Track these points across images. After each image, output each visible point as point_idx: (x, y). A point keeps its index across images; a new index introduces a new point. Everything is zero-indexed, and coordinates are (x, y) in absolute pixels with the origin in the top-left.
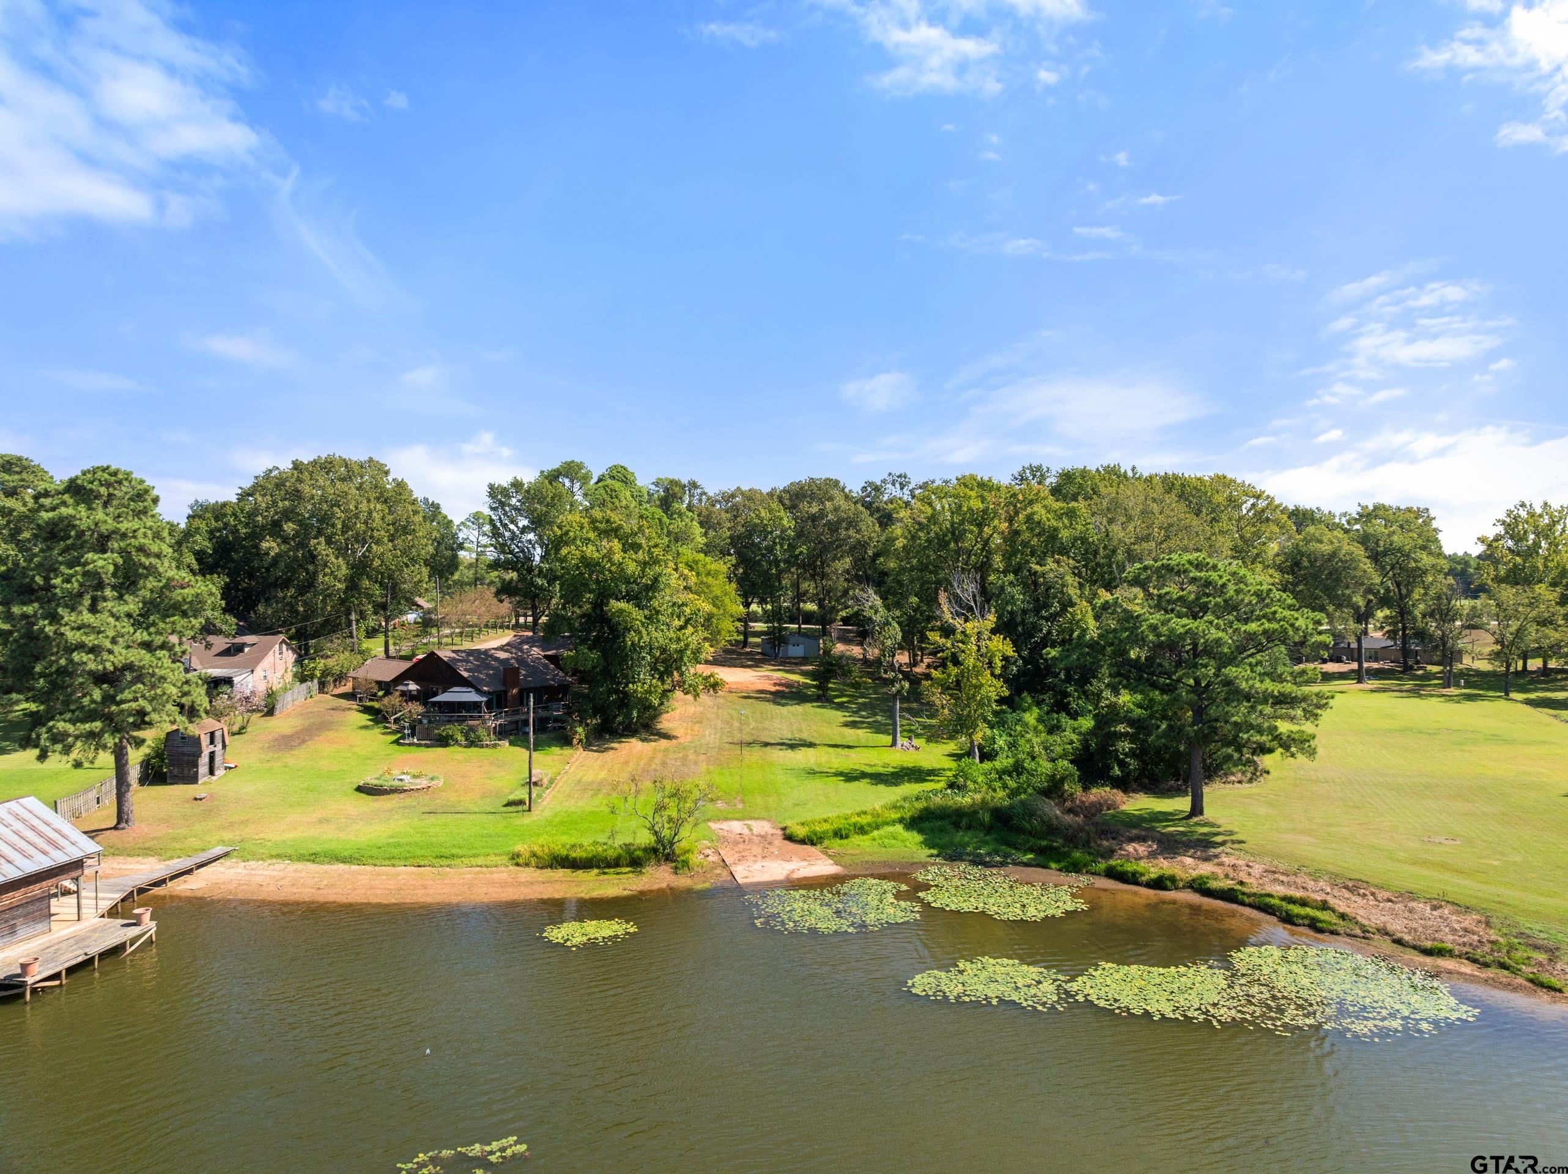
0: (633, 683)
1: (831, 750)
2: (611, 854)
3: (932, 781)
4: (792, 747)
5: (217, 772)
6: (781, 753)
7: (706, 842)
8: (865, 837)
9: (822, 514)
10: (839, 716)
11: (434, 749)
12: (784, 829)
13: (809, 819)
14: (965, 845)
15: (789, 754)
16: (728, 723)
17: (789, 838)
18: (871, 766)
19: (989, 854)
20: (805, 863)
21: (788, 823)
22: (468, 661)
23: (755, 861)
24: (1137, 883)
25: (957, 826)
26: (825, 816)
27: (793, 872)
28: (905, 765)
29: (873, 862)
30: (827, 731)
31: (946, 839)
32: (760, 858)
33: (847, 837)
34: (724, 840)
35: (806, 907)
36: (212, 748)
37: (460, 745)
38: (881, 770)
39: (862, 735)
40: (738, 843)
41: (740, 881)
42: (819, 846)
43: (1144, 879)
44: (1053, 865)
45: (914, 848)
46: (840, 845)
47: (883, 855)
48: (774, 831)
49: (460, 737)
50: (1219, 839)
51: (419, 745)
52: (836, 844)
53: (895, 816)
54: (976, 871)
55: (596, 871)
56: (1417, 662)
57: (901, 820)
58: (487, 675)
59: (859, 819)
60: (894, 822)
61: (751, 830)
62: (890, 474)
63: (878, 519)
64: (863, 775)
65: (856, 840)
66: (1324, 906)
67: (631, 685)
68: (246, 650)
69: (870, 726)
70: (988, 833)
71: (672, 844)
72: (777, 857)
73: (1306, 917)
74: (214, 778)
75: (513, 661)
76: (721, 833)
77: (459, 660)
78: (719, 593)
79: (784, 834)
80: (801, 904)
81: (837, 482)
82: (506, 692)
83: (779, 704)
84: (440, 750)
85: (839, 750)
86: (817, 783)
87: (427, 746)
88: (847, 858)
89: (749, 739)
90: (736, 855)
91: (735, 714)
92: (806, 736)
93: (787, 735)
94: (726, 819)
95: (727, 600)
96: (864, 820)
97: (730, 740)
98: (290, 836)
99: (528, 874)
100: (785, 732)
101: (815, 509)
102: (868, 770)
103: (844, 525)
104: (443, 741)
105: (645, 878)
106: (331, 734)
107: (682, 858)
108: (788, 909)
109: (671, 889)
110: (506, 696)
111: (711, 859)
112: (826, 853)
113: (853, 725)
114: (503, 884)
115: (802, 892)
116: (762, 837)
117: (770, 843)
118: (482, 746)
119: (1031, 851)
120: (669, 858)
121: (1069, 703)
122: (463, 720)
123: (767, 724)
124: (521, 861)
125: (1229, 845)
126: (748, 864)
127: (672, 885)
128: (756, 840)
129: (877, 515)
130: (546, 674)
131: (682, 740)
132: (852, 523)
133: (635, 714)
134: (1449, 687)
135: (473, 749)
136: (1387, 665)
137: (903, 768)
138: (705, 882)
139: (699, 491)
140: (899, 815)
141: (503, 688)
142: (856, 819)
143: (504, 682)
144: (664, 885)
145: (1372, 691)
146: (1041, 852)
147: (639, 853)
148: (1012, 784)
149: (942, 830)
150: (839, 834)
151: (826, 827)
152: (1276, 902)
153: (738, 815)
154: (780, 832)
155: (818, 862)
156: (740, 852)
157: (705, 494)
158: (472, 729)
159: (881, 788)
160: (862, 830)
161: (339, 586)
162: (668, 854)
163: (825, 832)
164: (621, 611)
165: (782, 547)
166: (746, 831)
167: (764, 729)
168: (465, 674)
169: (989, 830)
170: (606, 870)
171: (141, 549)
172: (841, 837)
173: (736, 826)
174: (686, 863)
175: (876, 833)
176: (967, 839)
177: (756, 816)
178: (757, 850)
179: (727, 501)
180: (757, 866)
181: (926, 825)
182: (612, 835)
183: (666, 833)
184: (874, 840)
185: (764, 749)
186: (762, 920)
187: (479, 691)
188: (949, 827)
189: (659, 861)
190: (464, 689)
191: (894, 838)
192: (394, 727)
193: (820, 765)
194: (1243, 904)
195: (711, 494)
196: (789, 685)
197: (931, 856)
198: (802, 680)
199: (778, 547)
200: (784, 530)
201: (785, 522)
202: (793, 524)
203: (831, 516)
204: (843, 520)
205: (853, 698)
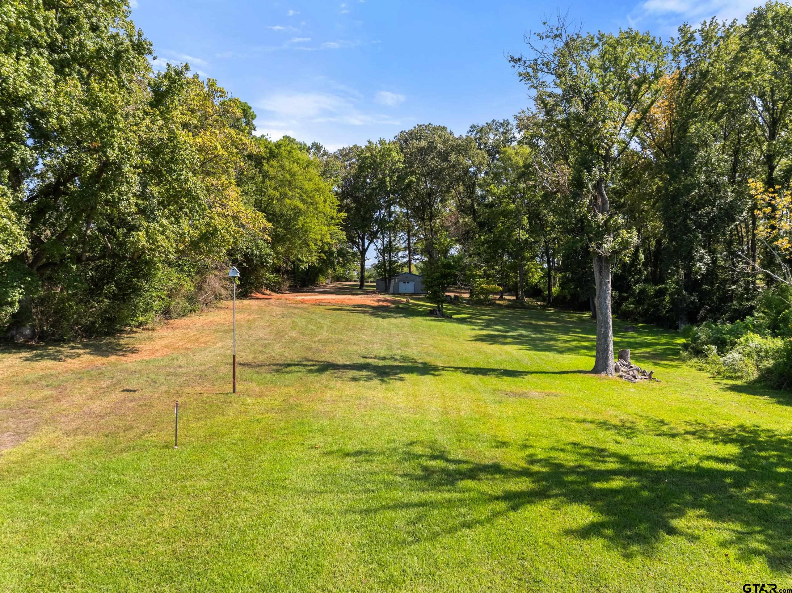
1: (473, 380)
4: (384, 372)
15: (373, 388)
83: (378, 316)
85: (493, 381)
100: (376, 347)
103: (454, 154)
113: (491, 339)
139: (321, 151)
157: (326, 153)
165: (391, 177)
195: (331, 152)
196: (393, 302)
198: (411, 301)
199: (388, 179)
200: (394, 164)
201: (394, 154)
202: (402, 158)
203: (440, 146)
204: (453, 148)
205: (474, 316)
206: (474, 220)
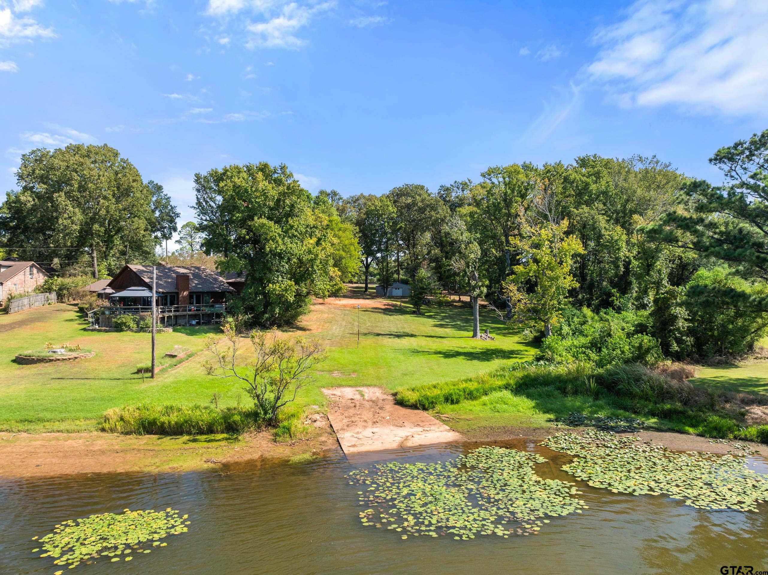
0: (274, 283)
1: (428, 339)
2: (206, 417)
3: (516, 358)
4: (398, 336)
6: (390, 340)
7: (316, 408)
8: (475, 402)
9: (414, 204)
10: (431, 322)
11: (110, 333)
12: (395, 395)
13: (419, 386)
14: (580, 410)
15: (396, 340)
16: (350, 323)
17: (401, 403)
18: (461, 348)
19: (610, 418)
20: (420, 429)
21: (399, 389)
22: (152, 273)
23: (365, 427)
25: (564, 392)
26: (434, 383)
27: (407, 438)
28: (489, 348)
29: (492, 428)
30: (422, 328)
31: (557, 404)
32: (370, 424)
33: (458, 402)
34: (335, 405)
35: (428, 489)
37: (132, 331)
38: (472, 351)
39: (449, 331)
40: (349, 408)
41: (348, 450)
42: (430, 411)
45: (529, 413)
46: (452, 410)
47: (498, 420)
48: (385, 397)
49: (132, 325)
51: (99, 331)
52: (448, 409)
53: (500, 382)
54: (608, 437)
55: (186, 438)
57: (506, 387)
58: (166, 282)
59: (467, 385)
60: (500, 388)
61: (362, 395)
62: (456, 182)
63: (450, 206)
64: (458, 354)
65: (466, 405)
67: (271, 285)
68: (2, 270)
69: (454, 327)
70: (596, 398)
71: (274, 408)
72: (388, 422)
76: (333, 398)
77: (145, 272)
78: (347, 242)
79: (395, 400)
80: (420, 484)
81: (422, 188)
82: (178, 294)
83: (387, 314)
84: (115, 333)
85: (434, 339)
86: (420, 359)
87: (106, 331)
88: (462, 423)
89: (366, 331)
90: (345, 421)
91: (356, 318)
92: (408, 330)
93: (394, 330)
94: (340, 386)
95: (352, 248)
96: (472, 386)
97: (351, 332)
99: (109, 441)
100: (392, 328)
101: (409, 200)
102: (461, 350)
103: (428, 209)
104: (118, 328)
105: (237, 447)
107: (286, 423)
108: (405, 491)
109: (264, 460)
110: (178, 297)
111: (318, 424)
112: (439, 418)
113: (441, 326)
115: (420, 465)
116: (373, 402)
117: (381, 408)
118: (149, 332)
119: (653, 415)
120: (272, 423)
122: (137, 311)
123: (379, 324)
124: (107, 426)
126: (358, 430)
127: (267, 455)
128: (367, 405)
129: (449, 204)
130: (214, 284)
131: (313, 332)
132: (433, 208)
133: (277, 311)
135: (142, 334)
137: (488, 350)
138: (305, 451)
139: (338, 197)
140: (504, 382)
141: (176, 291)
142: (464, 385)
143: (177, 286)
144: (256, 456)
146: (665, 415)
147: (237, 418)
149: (549, 395)
150: (449, 399)
151: (436, 392)
153: (351, 383)
154: (391, 398)
155: (433, 428)
156: (349, 417)
157: (341, 198)
158: (143, 318)
159: (475, 362)
160: (471, 396)
161: (76, 227)
162: (270, 419)
163: (437, 397)
164: (263, 225)
165: (388, 223)
166: (357, 397)
167: (377, 327)
168: (146, 280)
169: (597, 396)
170: (199, 437)
172: (452, 402)
173: (349, 392)
174: (288, 430)
175: (485, 398)
176: (578, 404)
177: (368, 383)
178: (367, 415)
179: (355, 202)
180: (368, 432)
181: (532, 390)
182: (215, 399)
183: (270, 396)
184: (485, 404)
185: (377, 337)
186: (370, 511)
189: (259, 427)
190: (139, 289)
191: (505, 403)
192: (89, 319)
193: (421, 347)
195: (345, 198)
196: (393, 305)
197: (550, 420)
198: (403, 304)
199: (386, 224)
200: (390, 214)
201: (390, 208)
202: (395, 210)
203: (420, 204)
204: (428, 206)
205: (437, 314)
206: (441, 251)
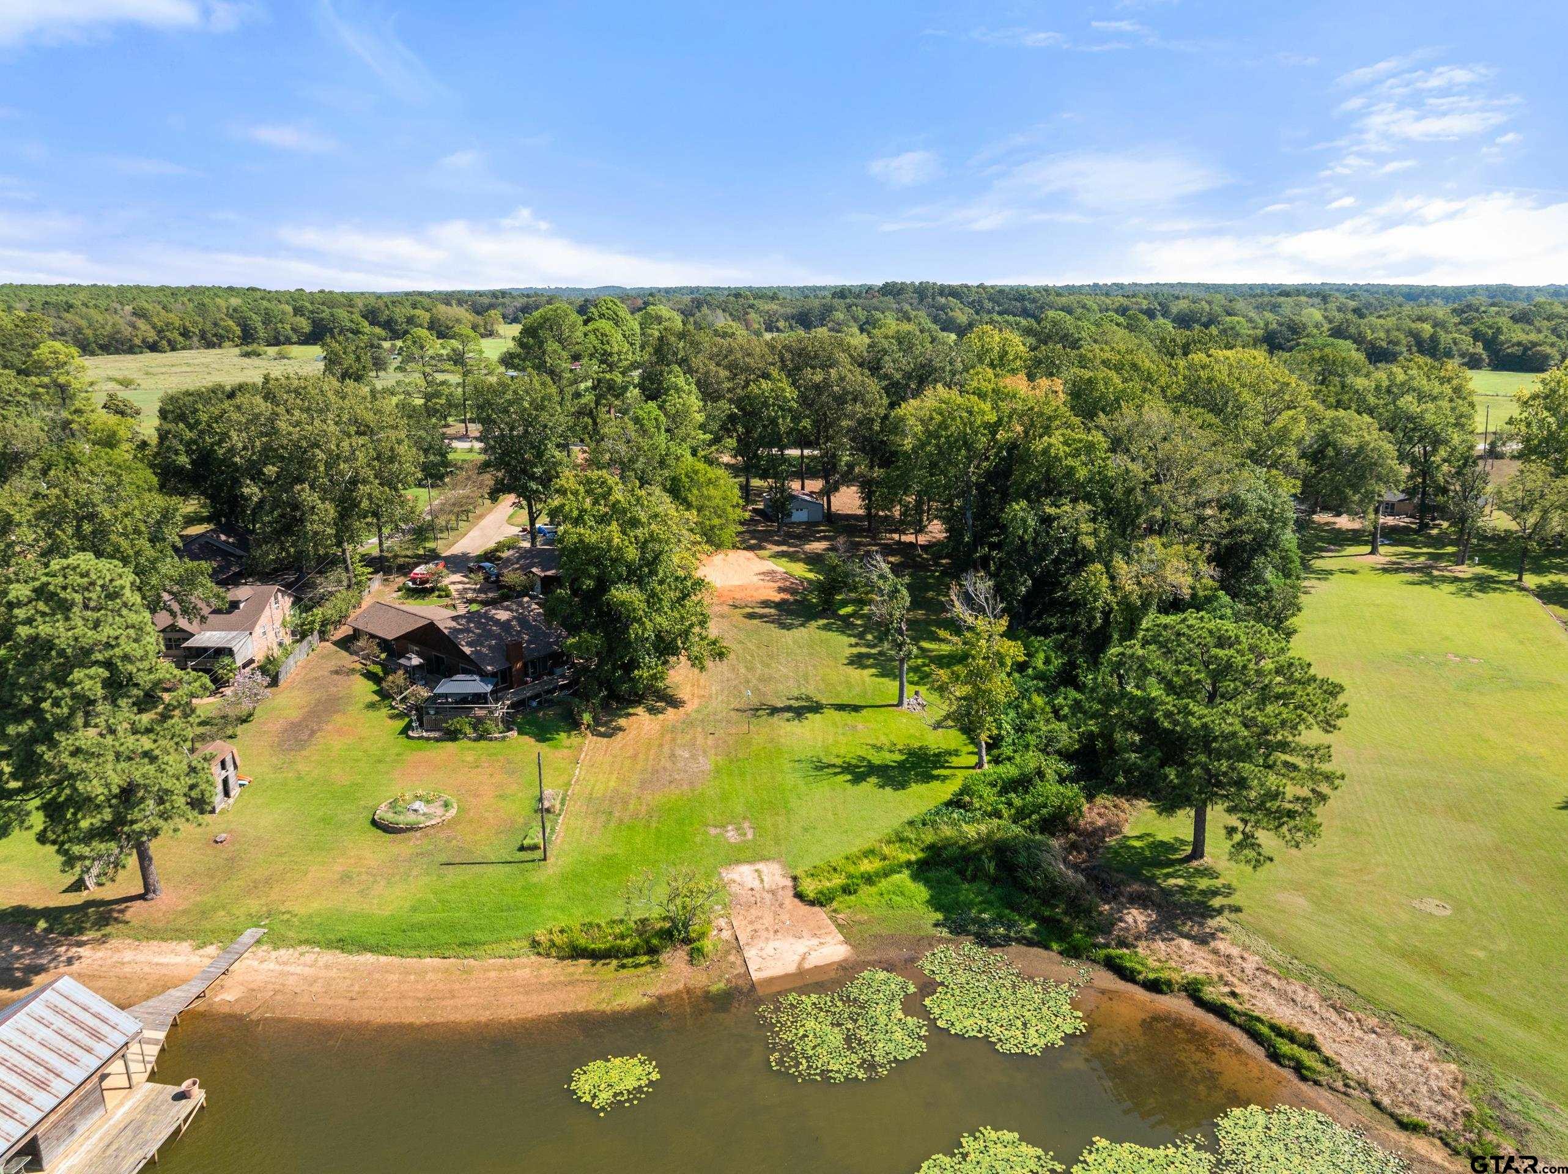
0: (639, 668)
1: (838, 716)
3: (938, 779)
4: (799, 713)
5: (232, 794)
6: (788, 727)
7: (719, 906)
8: (873, 891)
10: (845, 645)
11: (444, 744)
12: (794, 878)
13: (819, 862)
14: (970, 906)
15: (797, 727)
16: (734, 668)
17: (800, 895)
18: (877, 749)
19: (993, 922)
20: (817, 941)
21: (798, 868)
22: (468, 630)
23: (768, 939)
24: (1133, 981)
25: (963, 874)
26: (834, 858)
27: (804, 957)
28: (912, 743)
29: (881, 938)
30: (834, 675)
31: (951, 894)
32: (772, 932)
33: (855, 892)
34: (736, 900)
35: (818, 1028)
36: (224, 773)
37: (470, 739)
38: (888, 757)
39: (870, 682)
40: (750, 905)
41: (755, 976)
42: (827, 910)
43: (1141, 977)
44: (1055, 946)
45: (920, 911)
46: (850, 908)
47: (891, 923)
48: (785, 882)
49: (468, 730)
50: (1217, 902)
51: (428, 739)
52: (845, 906)
53: (902, 854)
54: (979, 952)
55: (615, 963)
56: (1433, 519)
57: (909, 864)
58: (490, 647)
59: (868, 863)
60: (901, 867)
61: (762, 880)
64: (871, 769)
65: (863, 895)
66: (1310, 1045)
68: (242, 605)
69: (877, 662)
70: (992, 886)
71: (686, 927)
72: (788, 930)
73: (1292, 1058)
74: (231, 801)
75: (514, 623)
76: (733, 888)
77: (459, 631)
79: (795, 888)
82: (510, 668)
83: (784, 627)
84: (449, 744)
85: (846, 717)
86: (825, 788)
87: (437, 740)
88: (856, 928)
89: (756, 701)
90: (749, 928)
92: (812, 689)
93: (793, 688)
94: (738, 861)
96: (872, 866)
97: (736, 703)
98: (315, 905)
99: (552, 969)
100: (791, 684)
101: (818, 378)
102: (877, 759)
103: (850, 398)
104: (452, 736)
105: (662, 973)
106: (339, 719)
107: (698, 945)
108: (801, 1032)
109: (688, 991)
110: (510, 673)
111: (724, 935)
112: (835, 923)
114: (527, 989)
115: (814, 997)
116: (773, 893)
117: (782, 905)
118: (491, 740)
119: (1034, 918)
121: (1077, 676)
122: (469, 710)
123: (773, 669)
124: (541, 950)
125: (1226, 913)
126: (760, 943)
127: (691, 983)
128: (767, 899)
129: (885, 383)
131: (688, 708)
132: (858, 397)
134: (1463, 563)
135: (483, 744)
136: (1403, 521)
137: (909, 754)
138: (719, 978)
140: (906, 854)
141: (507, 664)
142: (865, 864)
143: (508, 658)
144: (680, 986)
145: (1385, 570)
146: (1043, 920)
147: (655, 941)
148: (1018, 802)
149: (948, 882)
151: (835, 880)
152: (1265, 1030)
153: (749, 853)
154: (790, 884)
155: (828, 938)
156: (752, 923)
158: (480, 720)
159: (888, 793)
160: (870, 881)
161: (329, 531)
162: (684, 938)
163: (834, 890)
164: (623, 602)
166: (757, 883)
167: (771, 679)
168: (467, 650)
169: (993, 882)
170: (626, 962)
171: (126, 658)
172: (850, 894)
173: (748, 875)
174: (701, 952)
175: (883, 885)
176: (972, 894)
177: (766, 853)
178: (768, 918)
180: (770, 947)
181: (933, 872)
183: (681, 918)
184: (882, 896)
185: (771, 720)
186: (777, 1054)
187: (484, 676)
188: (957, 878)
189: (675, 948)
190: (468, 677)
191: (902, 897)
192: (402, 707)
193: (827, 749)
194: (1233, 1023)
196: (792, 591)
197: (937, 924)
